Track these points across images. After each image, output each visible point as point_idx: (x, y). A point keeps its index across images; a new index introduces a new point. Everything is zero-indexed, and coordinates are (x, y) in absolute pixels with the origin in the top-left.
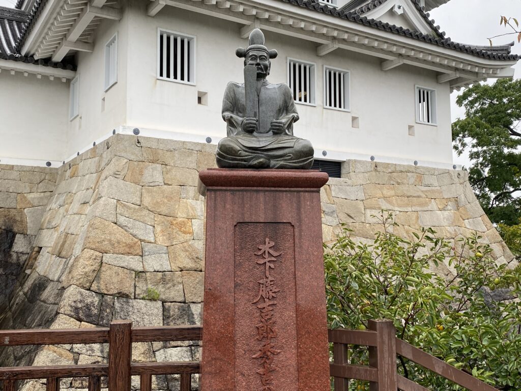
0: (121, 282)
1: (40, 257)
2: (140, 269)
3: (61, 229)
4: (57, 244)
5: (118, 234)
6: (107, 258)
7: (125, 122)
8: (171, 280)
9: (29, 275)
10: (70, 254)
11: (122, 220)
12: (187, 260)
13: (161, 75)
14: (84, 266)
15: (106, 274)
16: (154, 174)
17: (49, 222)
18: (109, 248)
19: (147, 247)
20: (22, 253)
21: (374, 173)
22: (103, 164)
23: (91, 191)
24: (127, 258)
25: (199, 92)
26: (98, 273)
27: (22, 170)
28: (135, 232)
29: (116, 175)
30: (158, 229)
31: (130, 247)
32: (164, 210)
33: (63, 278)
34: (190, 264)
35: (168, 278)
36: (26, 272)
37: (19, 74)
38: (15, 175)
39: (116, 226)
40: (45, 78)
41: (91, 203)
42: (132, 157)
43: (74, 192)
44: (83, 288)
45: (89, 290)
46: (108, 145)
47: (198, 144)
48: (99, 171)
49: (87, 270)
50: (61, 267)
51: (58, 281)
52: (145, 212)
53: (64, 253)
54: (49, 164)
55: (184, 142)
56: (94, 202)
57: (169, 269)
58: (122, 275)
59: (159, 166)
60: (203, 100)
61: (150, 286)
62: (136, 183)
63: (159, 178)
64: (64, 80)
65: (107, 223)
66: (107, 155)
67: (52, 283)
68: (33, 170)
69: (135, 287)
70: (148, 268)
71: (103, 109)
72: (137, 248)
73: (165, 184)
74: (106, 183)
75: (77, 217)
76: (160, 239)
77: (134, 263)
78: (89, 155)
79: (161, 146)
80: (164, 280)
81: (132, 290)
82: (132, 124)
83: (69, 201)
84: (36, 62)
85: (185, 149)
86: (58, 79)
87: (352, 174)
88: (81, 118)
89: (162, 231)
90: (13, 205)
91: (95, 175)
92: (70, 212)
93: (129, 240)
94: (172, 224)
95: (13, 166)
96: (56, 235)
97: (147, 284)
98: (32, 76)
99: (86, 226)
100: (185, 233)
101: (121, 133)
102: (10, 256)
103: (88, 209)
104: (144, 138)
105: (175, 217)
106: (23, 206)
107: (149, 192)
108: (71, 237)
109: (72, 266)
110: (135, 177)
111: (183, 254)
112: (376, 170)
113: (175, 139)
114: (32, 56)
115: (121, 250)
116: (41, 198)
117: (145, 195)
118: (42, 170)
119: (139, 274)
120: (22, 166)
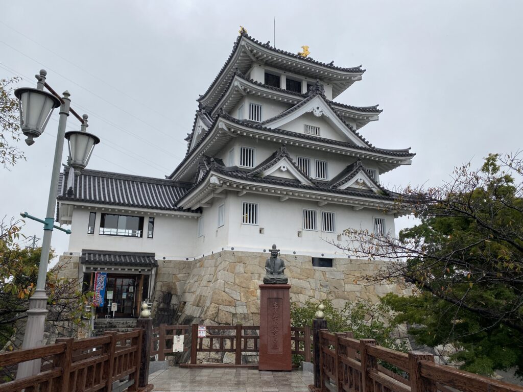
0: (227, 318)
1: (186, 307)
2: (235, 313)
3: (197, 293)
4: (195, 300)
5: (225, 297)
6: (221, 307)
7: (228, 244)
8: (248, 318)
9: (180, 316)
10: (204, 305)
11: (227, 290)
12: (255, 309)
13: (244, 222)
14: (212, 311)
15: (221, 314)
16: (240, 268)
17: (189, 289)
18: (221, 303)
19: (238, 303)
20: (175, 305)
21: (350, 265)
22: (218, 264)
23: (212, 276)
24: (229, 307)
25: (260, 228)
26: (217, 313)
27: (175, 262)
28: (232, 295)
29: (224, 269)
30: (242, 294)
31: (230, 302)
32: (244, 285)
33: (202, 316)
34: (256, 311)
35: (246, 317)
36: (178, 314)
37: (176, 216)
38: (172, 265)
39: (224, 293)
40: (187, 217)
41: (213, 282)
42: (231, 261)
43: (202, 275)
44: (212, 320)
45: (214, 321)
46: (220, 254)
47: (259, 253)
48: (216, 267)
49: (213, 312)
50: (200, 311)
51: (199, 317)
52: (236, 286)
53: (200, 305)
54: (187, 259)
55: (253, 253)
56: (214, 282)
57: (247, 313)
58: (227, 315)
59: (242, 264)
60: (262, 232)
61: (239, 320)
62: (232, 273)
63: (242, 270)
64: (196, 218)
65: (221, 291)
66: (219, 259)
67: (195, 319)
68: (180, 263)
69: (233, 320)
70: (238, 312)
71: (217, 236)
72: (233, 303)
73: (245, 273)
74: (220, 273)
75: (206, 288)
76: (243, 299)
77: (232, 310)
78: (210, 258)
79: (243, 255)
80: (245, 318)
81: (231, 322)
82: (231, 245)
83: (200, 280)
84: (184, 211)
85: (253, 256)
86: (193, 217)
87: (338, 265)
88: (204, 237)
89: (244, 295)
90: (171, 280)
91: (214, 268)
92: (201, 285)
93: (230, 299)
94: (248, 292)
95: (171, 261)
96: (194, 296)
97: (237, 319)
98: (181, 216)
99: (211, 293)
100: (253, 296)
101: (226, 250)
102: (170, 306)
103: (211, 285)
104: (237, 252)
105: (249, 289)
106: (176, 281)
107: (238, 277)
108: (203, 298)
109: (206, 310)
110: (232, 270)
111: (253, 306)
112: (351, 263)
113: (249, 251)
114: (182, 208)
115: (227, 304)
116: (184, 277)
117: (236, 278)
118: (184, 262)
119: (234, 315)
120: (175, 261)
